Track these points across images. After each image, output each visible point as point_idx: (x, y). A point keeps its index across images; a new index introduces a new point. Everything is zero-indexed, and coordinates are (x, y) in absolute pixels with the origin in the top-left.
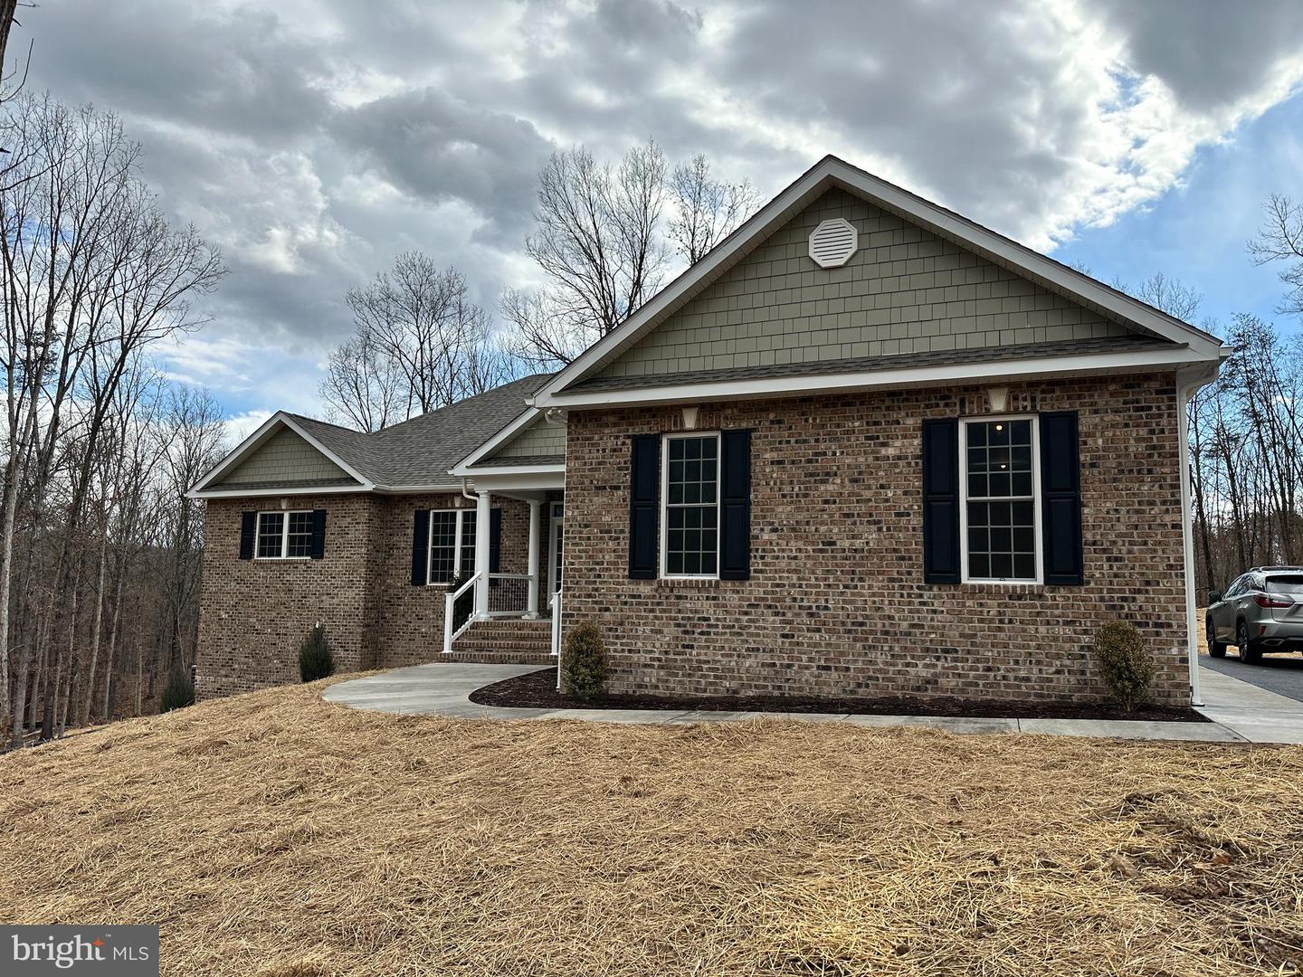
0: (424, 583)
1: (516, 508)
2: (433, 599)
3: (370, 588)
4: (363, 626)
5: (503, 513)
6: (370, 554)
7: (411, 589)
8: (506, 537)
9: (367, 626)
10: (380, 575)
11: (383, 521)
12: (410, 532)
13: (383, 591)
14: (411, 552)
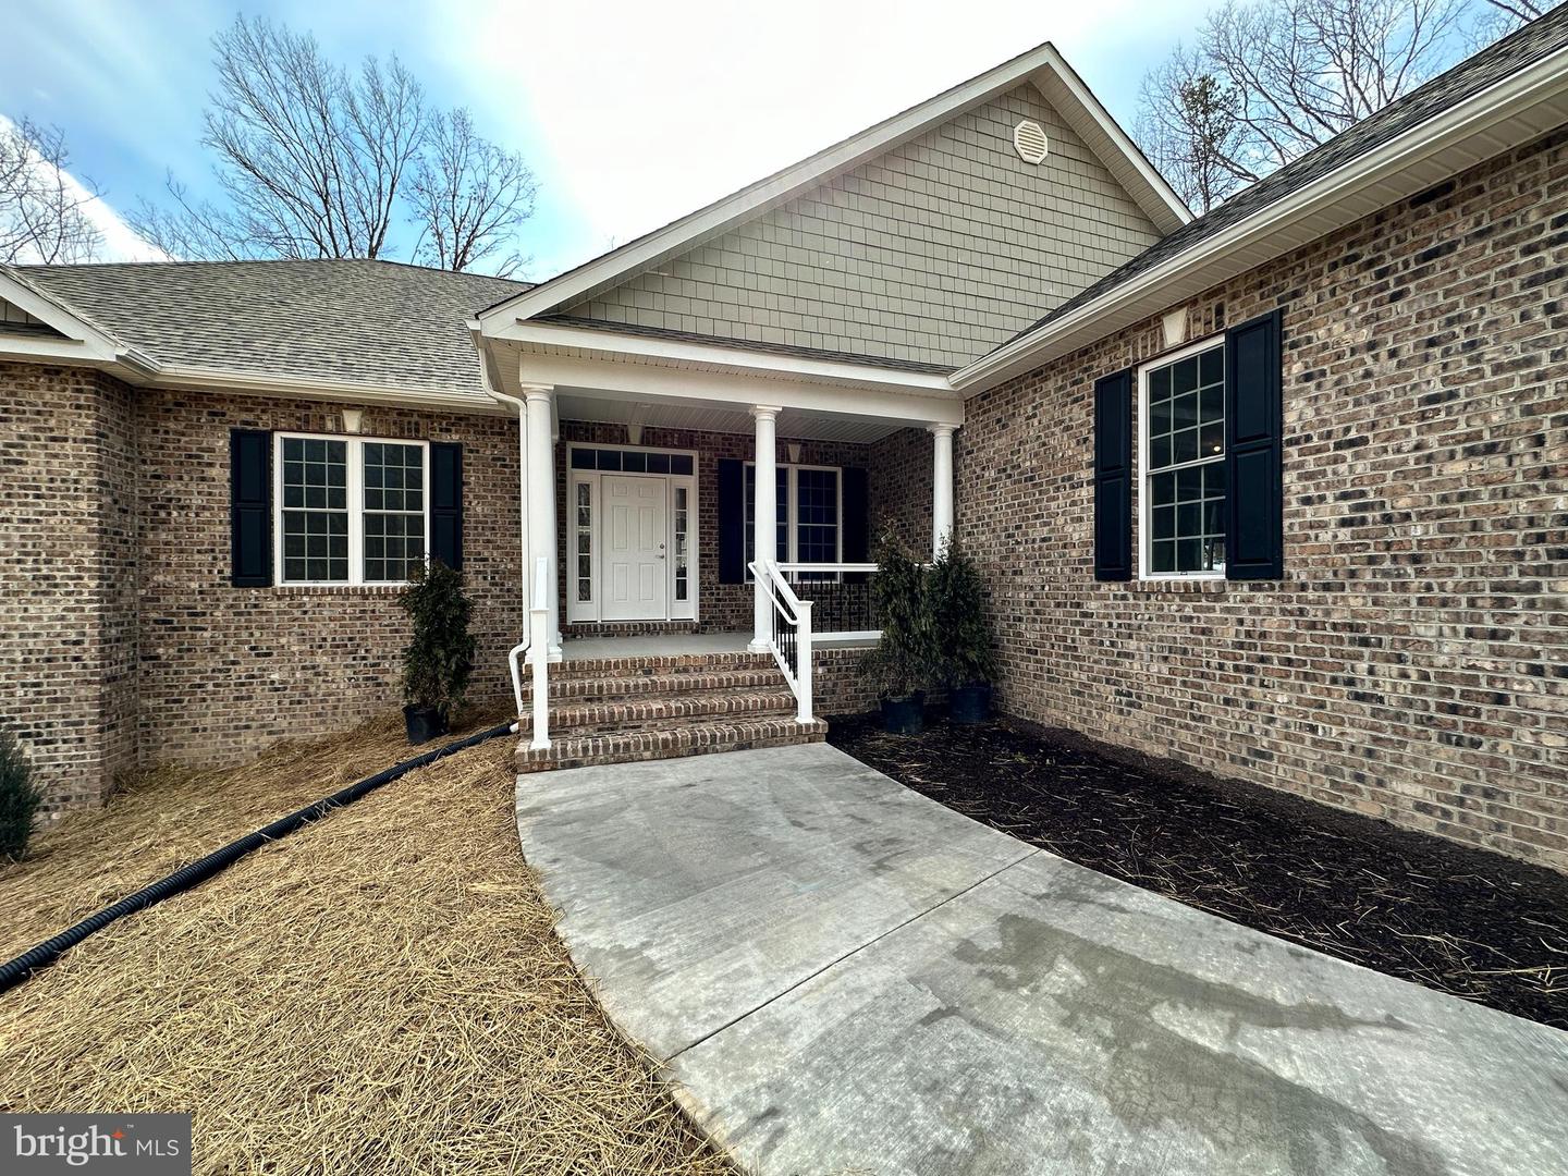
0: (269, 582)
1: (495, 446)
2: (297, 613)
3: (110, 594)
4: (101, 683)
5: (465, 453)
6: (106, 516)
7: (231, 594)
8: (476, 497)
9: (110, 680)
10: (132, 564)
11: (131, 445)
12: (221, 474)
13: (144, 599)
14: (225, 516)
